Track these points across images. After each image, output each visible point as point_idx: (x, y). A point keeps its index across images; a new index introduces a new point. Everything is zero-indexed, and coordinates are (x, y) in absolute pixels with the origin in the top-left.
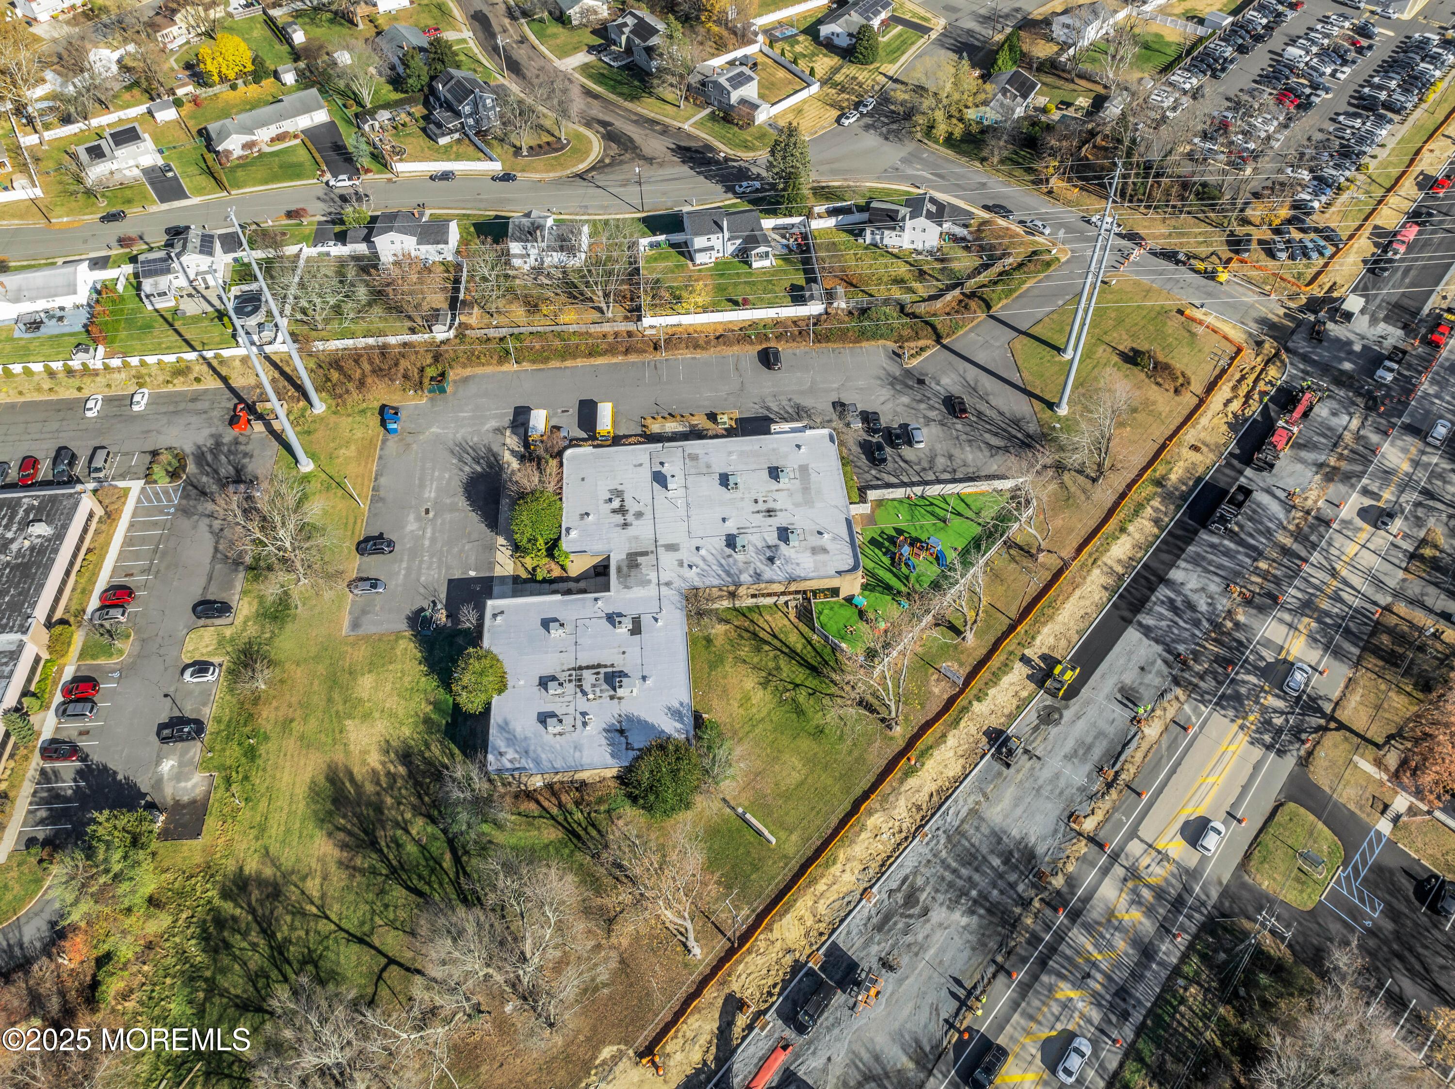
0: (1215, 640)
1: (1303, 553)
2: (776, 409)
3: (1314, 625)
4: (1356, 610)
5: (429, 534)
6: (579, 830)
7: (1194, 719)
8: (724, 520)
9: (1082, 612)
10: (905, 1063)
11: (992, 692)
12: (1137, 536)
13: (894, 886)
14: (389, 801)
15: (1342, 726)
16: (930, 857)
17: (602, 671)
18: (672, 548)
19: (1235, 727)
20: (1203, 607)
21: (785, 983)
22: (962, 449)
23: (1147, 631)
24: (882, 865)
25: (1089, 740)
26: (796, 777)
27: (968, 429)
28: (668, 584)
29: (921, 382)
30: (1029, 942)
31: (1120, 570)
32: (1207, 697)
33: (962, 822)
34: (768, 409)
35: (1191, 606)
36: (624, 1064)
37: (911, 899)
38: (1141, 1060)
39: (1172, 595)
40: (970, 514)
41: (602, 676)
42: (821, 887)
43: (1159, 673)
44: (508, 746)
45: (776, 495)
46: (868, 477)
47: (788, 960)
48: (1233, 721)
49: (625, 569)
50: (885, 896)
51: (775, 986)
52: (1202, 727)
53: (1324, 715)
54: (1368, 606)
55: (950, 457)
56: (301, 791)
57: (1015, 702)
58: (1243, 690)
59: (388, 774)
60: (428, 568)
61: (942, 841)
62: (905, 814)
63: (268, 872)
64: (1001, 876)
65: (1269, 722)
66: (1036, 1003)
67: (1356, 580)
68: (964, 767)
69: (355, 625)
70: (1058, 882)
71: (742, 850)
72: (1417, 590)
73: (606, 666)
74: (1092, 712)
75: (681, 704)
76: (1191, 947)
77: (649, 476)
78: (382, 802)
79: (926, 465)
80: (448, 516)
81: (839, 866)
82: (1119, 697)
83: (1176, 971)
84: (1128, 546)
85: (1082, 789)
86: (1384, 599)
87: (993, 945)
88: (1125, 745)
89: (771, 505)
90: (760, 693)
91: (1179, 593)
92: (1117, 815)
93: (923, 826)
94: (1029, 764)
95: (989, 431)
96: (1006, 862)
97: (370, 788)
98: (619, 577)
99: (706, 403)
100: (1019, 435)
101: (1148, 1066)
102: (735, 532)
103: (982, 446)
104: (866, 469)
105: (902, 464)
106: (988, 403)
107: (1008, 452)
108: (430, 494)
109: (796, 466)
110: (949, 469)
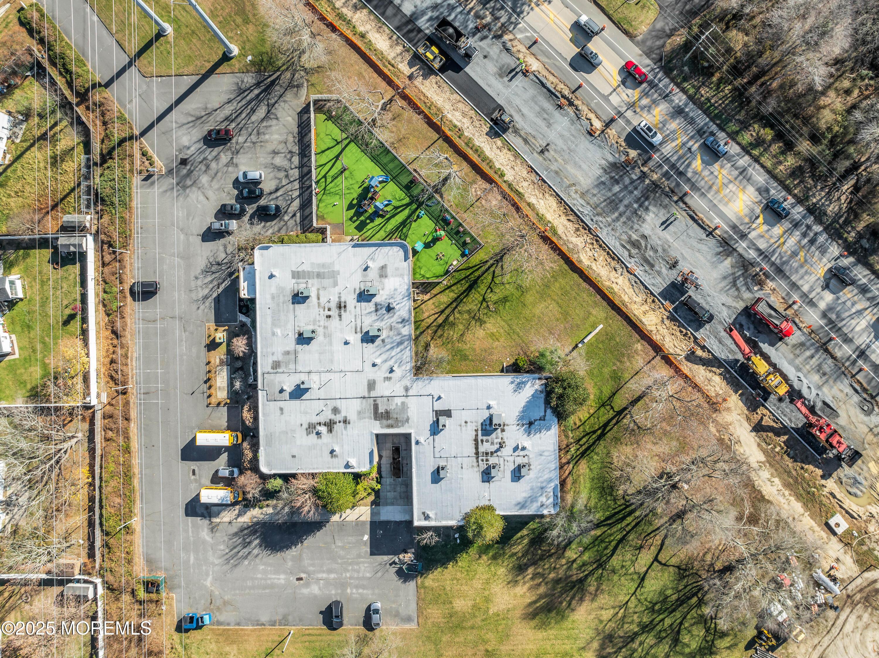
2: (206, 291)
5: (324, 575)
6: (581, 450)
7: (528, 34)
8: (346, 343)
9: (435, 86)
10: (728, 262)
11: (497, 165)
12: (369, 26)
13: (627, 253)
14: (552, 575)
16: (610, 229)
17: (480, 437)
18: (371, 385)
19: (536, 9)
21: (680, 325)
22: (267, 141)
24: (613, 259)
25: (537, 108)
26: (553, 306)
27: (244, 132)
28: (407, 389)
29: (184, 162)
30: (668, 179)
31: (399, 49)
32: (513, 19)
33: (588, 204)
34: (206, 297)
36: (719, 419)
37: (635, 244)
38: (737, 133)
39: (426, 17)
40: (338, 148)
41: (485, 438)
42: (626, 299)
43: (490, 46)
44: (537, 501)
45: (323, 300)
46: (291, 223)
47: (667, 322)
48: (532, 9)
49: (390, 422)
50: (633, 260)
51: (681, 332)
52: (535, 31)
55: (275, 153)
56: (541, 634)
57: (505, 151)
59: (532, 579)
60: (358, 572)
61: (601, 219)
62: (581, 239)
63: (595, 645)
64: (626, 187)
66: (702, 183)
68: (551, 195)
69: (408, 619)
71: (601, 346)
73: (477, 435)
74: (517, 101)
75: (512, 383)
76: (678, 85)
77: (296, 403)
78: (553, 580)
79: (282, 174)
80: (306, 562)
81: (614, 286)
82: (506, 79)
83: (691, 98)
84: (377, 35)
85: (572, 122)
87: (666, 201)
88: (543, 85)
89: (333, 305)
90: (488, 325)
91: (423, 13)
92: (593, 105)
93: (590, 229)
94: (552, 152)
95: (249, 115)
96: (617, 182)
97: (542, 590)
98: (397, 427)
99: (194, 350)
100: (256, 92)
101: (741, 130)
102: (359, 336)
103: (264, 124)
104: (282, 223)
105: (279, 193)
106: (216, 110)
107: (273, 105)
108: (281, 579)
109: (294, 281)
110: (289, 156)
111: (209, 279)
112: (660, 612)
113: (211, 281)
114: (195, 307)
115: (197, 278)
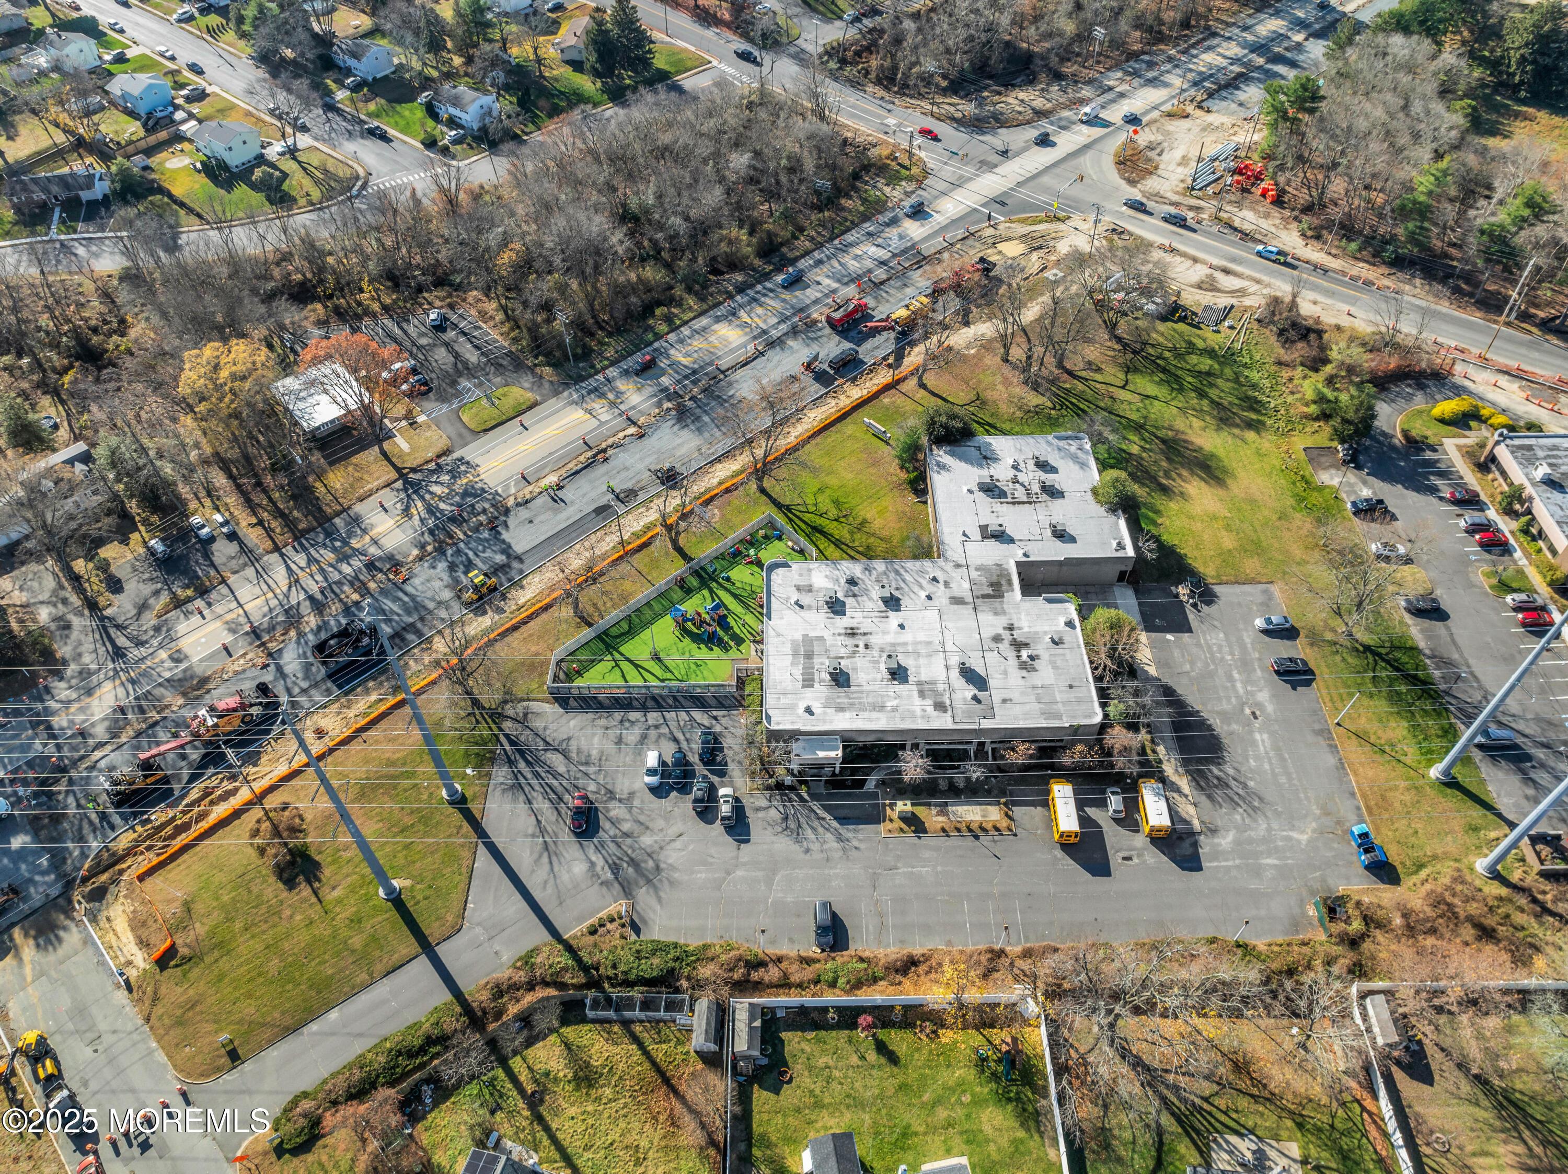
0: (451, 537)
1: (306, 604)
2: (829, 837)
3: (355, 541)
4: (306, 550)
5: (1239, 685)
7: (512, 484)
8: (902, 626)
10: (791, 343)
14: (1164, 464)
15: (398, 470)
17: (1009, 500)
18: (957, 601)
19: (483, 477)
20: (442, 566)
21: (862, 374)
22: (602, 753)
23: (507, 550)
24: (787, 421)
26: (843, 463)
27: (581, 783)
28: (958, 566)
30: (699, 381)
32: (489, 497)
33: (721, 440)
34: (840, 839)
35: (453, 567)
38: (656, 334)
40: (625, 666)
41: (1009, 496)
42: (833, 410)
43: (517, 517)
44: (1076, 453)
45: (843, 653)
46: (726, 722)
47: (857, 383)
49: (1003, 582)
50: (789, 407)
51: (867, 374)
52: (510, 478)
53: (406, 480)
54: (291, 553)
55: (619, 741)
56: (1240, 474)
57: (651, 504)
58: (457, 499)
59: (1173, 480)
60: (1220, 647)
61: (740, 431)
64: (705, 412)
65: (453, 477)
66: (706, 358)
67: (281, 575)
68: (710, 468)
69: (1267, 593)
70: (669, 405)
72: (234, 562)
73: (1007, 503)
76: (598, 373)
78: (1169, 464)
79: (653, 733)
80: (1225, 706)
82: (562, 505)
83: (613, 364)
85: (626, 450)
86: (273, 558)
87: (724, 383)
88: (577, 473)
89: (850, 642)
90: (868, 516)
92: (609, 434)
93: (751, 438)
95: (555, 775)
96: (698, 418)
97: (1185, 473)
98: (1009, 575)
99: (927, 854)
100: (522, 765)
101: (653, 332)
102: (890, 614)
103: (574, 755)
104: (726, 733)
105: (680, 737)
106: (538, 821)
107: (547, 743)
108: (1262, 739)
109: (816, 685)
110: (627, 724)
111: (809, 832)
112: (1181, 385)
113: (812, 828)
114: (854, 853)
115: (807, 851)
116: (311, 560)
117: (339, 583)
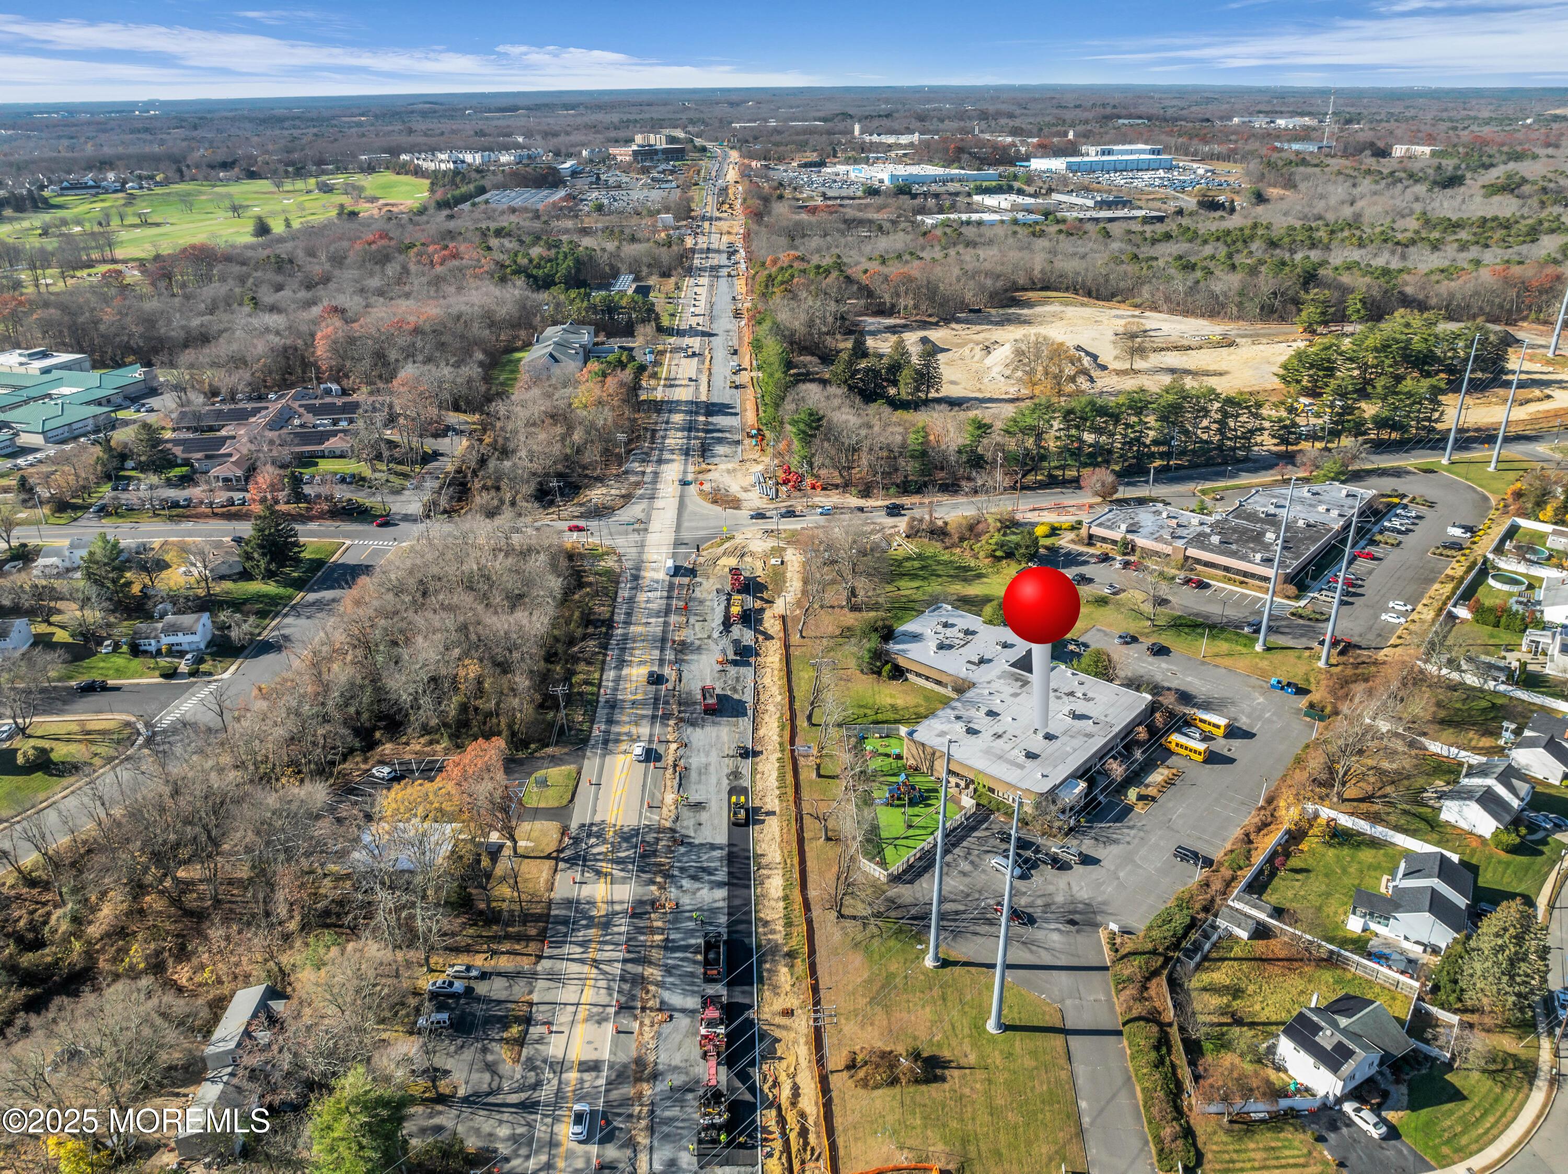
0: (662, 866)
1: (630, 967)
3: (594, 913)
4: (565, 942)
5: (1151, 668)
8: (1014, 719)
10: (688, 657)
11: (777, 766)
12: (773, 903)
15: (548, 857)
18: (1015, 695)
20: (686, 883)
21: (757, 651)
22: (965, 885)
23: (713, 847)
24: (759, 690)
25: (703, 778)
28: (989, 683)
29: (1072, 923)
30: (668, 701)
31: (764, 872)
32: (646, 830)
33: (737, 720)
34: (1131, 828)
35: (694, 878)
37: (734, 690)
38: (591, 695)
40: (900, 843)
41: (955, 645)
42: (776, 673)
43: (687, 828)
47: (764, 655)
49: (1018, 676)
50: (747, 684)
51: (761, 649)
53: (563, 860)
54: (556, 952)
58: (625, 845)
62: (767, 708)
65: (598, 837)
67: (574, 968)
70: (672, 722)
72: (516, 989)
73: (959, 648)
74: (713, 789)
76: (590, 732)
79: (973, 858)
80: (1160, 677)
81: (776, 682)
85: (688, 758)
86: (545, 964)
88: (680, 785)
89: (1004, 740)
90: (889, 703)
91: (711, 882)
94: (726, 753)
96: (702, 718)
98: (1015, 673)
101: (587, 694)
102: (999, 718)
103: (955, 897)
105: (988, 849)
108: (1190, 680)
109: (1027, 765)
111: (1115, 836)
112: (922, 577)
113: (1113, 833)
114: (1146, 828)
115: (1128, 843)
116: (584, 944)
117: (629, 940)
